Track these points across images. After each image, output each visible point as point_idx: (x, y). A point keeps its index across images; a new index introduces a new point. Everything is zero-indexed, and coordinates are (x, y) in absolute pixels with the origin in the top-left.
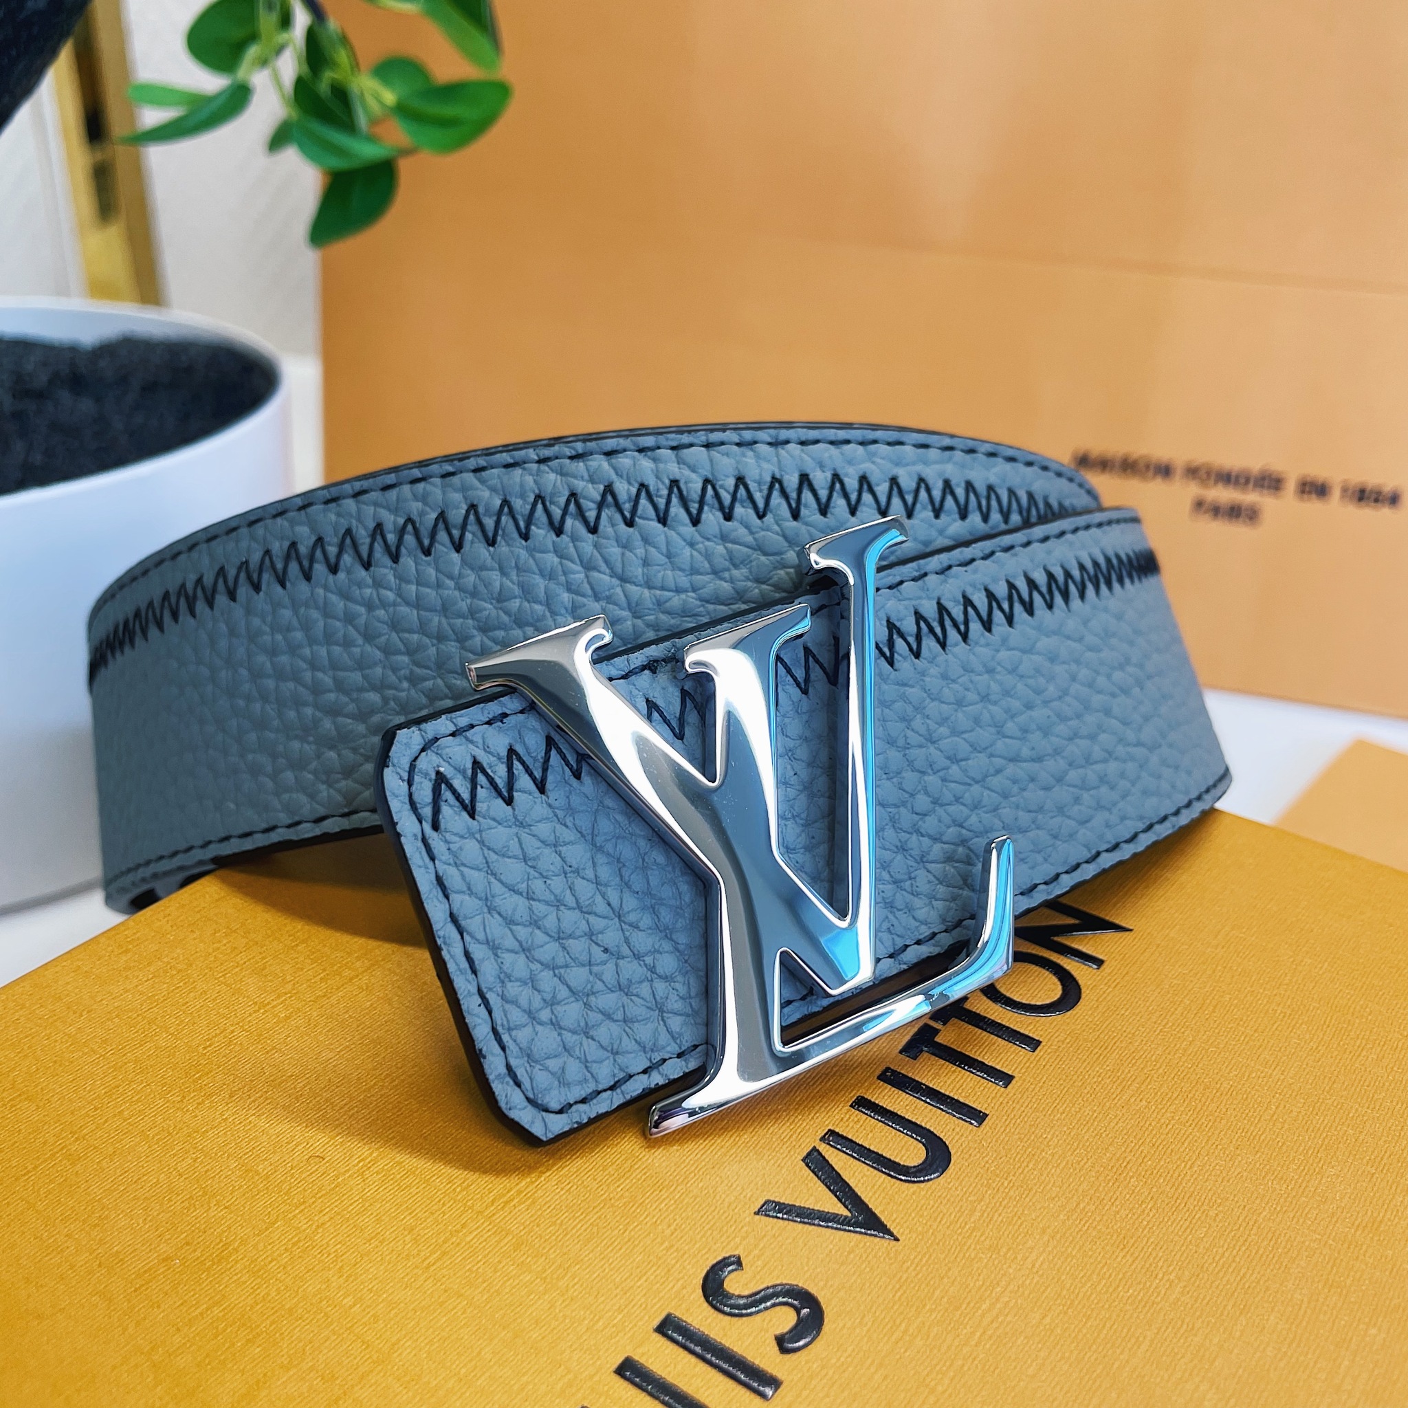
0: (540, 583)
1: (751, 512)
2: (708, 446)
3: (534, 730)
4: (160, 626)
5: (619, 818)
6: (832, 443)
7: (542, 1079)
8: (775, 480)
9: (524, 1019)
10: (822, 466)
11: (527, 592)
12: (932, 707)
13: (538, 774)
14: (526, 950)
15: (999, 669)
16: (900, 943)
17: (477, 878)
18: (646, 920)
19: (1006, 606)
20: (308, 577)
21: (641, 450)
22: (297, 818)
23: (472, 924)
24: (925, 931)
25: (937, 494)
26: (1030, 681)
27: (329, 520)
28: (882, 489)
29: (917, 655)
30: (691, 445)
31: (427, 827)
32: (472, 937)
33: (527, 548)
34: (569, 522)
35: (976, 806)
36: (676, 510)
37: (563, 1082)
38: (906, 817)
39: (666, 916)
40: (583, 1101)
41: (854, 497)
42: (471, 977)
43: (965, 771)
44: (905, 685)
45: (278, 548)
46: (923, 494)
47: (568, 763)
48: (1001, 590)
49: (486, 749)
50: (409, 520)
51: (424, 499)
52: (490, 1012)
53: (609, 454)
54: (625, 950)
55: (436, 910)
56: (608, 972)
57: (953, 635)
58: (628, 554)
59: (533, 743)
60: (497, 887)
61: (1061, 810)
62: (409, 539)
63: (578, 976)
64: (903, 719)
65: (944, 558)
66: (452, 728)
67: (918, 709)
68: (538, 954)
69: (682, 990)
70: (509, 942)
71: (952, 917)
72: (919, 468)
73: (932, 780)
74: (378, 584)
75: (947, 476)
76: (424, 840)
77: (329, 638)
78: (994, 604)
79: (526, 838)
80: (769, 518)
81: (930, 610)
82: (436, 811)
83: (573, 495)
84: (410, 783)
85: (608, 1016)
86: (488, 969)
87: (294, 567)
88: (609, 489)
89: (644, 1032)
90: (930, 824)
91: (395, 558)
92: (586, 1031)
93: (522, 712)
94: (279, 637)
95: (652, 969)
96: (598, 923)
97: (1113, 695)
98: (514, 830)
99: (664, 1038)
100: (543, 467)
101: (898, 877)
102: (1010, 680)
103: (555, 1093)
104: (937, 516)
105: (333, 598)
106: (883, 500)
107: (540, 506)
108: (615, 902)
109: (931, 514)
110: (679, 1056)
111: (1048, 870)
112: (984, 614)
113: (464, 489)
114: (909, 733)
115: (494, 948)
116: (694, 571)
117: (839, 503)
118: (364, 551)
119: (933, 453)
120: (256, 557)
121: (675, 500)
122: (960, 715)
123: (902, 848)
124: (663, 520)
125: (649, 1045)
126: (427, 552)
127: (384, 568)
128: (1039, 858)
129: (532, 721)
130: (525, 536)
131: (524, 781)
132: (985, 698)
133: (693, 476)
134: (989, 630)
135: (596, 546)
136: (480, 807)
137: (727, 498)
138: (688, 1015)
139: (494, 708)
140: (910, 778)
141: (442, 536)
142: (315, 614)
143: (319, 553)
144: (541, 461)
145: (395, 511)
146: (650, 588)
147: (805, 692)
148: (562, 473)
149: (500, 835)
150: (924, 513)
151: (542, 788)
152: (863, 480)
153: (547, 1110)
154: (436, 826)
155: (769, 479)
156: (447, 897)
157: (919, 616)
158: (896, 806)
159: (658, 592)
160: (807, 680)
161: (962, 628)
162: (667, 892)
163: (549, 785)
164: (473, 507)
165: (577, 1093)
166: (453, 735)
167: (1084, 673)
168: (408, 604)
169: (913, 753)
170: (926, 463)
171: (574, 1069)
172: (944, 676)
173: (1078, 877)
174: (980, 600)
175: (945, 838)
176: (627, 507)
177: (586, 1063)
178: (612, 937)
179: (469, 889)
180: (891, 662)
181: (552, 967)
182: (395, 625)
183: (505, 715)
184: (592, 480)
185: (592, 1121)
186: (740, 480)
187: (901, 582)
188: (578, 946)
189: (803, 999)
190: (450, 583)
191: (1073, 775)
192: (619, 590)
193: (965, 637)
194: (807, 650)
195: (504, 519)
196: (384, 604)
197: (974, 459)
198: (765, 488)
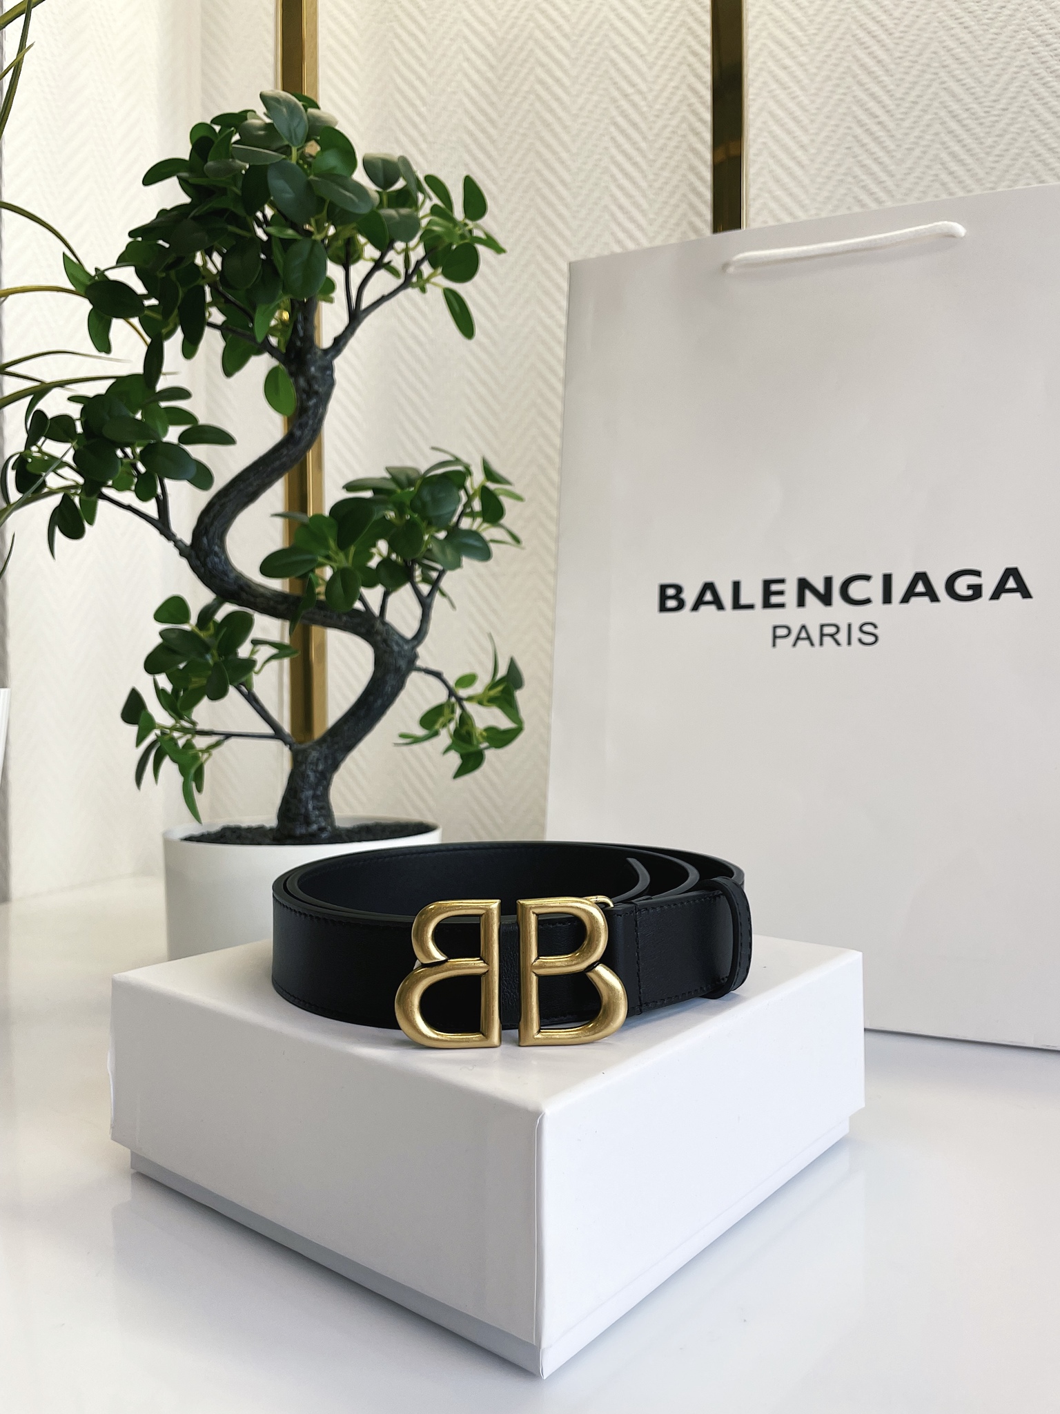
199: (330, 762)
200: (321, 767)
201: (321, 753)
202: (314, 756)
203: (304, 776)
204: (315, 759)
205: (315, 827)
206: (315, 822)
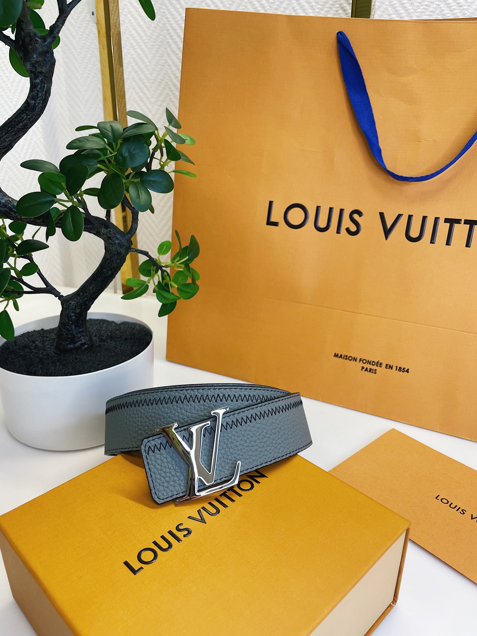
0: (173, 411)
1: (209, 401)
2: (203, 389)
3: (165, 439)
4: (116, 409)
5: (177, 454)
6: (224, 389)
7: (160, 494)
8: (213, 395)
9: (158, 485)
10: (222, 393)
11: (171, 412)
12: (233, 437)
13: (164, 447)
14: (160, 474)
15: (247, 430)
16: (221, 477)
17: (154, 463)
18: (179, 471)
19: (250, 419)
20: (139, 406)
21: (191, 390)
22: (133, 447)
23: (152, 470)
24: (226, 476)
25: (243, 397)
26: (253, 433)
27: (143, 397)
28: (232, 397)
29: (231, 428)
30: (200, 389)
31: (147, 454)
32: (152, 472)
33: (172, 405)
34: (179, 401)
35: (239, 455)
36: (196, 400)
37: (163, 495)
38: (225, 456)
39: (182, 470)
40: (166, 498)
41: (227, 398)
42: (151, 478)
43: (238, 449)
44: (228, 433)
45: (135, 400)
46: (240, 397)
47: (169, 445)
48: (249, 416)
49: (157, 443)
50: (155, 399)
51: (157, 395)
52: (153, 483)
53: (186, 390)
54: (175, 476)
55: (147, 467)
56: (172, 479)
57: (239, 424)
58: (188, 407)
59: (165, 441)
60: (156, 464)
61: (256, 456)
62: (154, 402)
63: (167, 479)
64: (227, 439)
65: (239, 411)
66: (152, 439)
67: (231, 438)
68: (161, 475)
69: (184, 482)
70: (157, 473)
71: (232, 474)
72: (240, 393)
73: (231, 450)
74: (149, 409)
75: (245, 394)
76: (146, 456)
77: (141, 417)
78: (248, 419)
79: (162, 457)
80: (211, 402)
81: (235, 420)
82: (148, 452)
83: (180, 397)
84: (145, 447)
85: (171, 486)
86: (154, 477)
87: (137, 404)
88: (186, 396)
89: (177, 488)
90: (230, 458)
91: (152, 405)
92: (168, 488)
93: (163, 437)
94: (134, 416)
95: (179, 479)
96: (171, 471)
97: (271, 434)
98: (160, 455)
99: (180, 489)
100: (176, 392)
101: (223, 466)
102: (248, 432)
103: (162, 497)
104: (242, 401)
105: (142, 410)
106: (232, 399)
107: (175, 398)
108: (174, 468)
109: (241, 401)
110: (182, 493)
111: (251, 466)
112: (245, 421)
113: (163, 394)
114: (228, 442)
115: (155, 474)
116: (198, 411)
117: (224, 399)
118: (148, 403)
119: (243, 390)
120: (132, 402)
121: (196, 398)
122: (238, 438)
123: (224, 461)
124: (194, 402)
125: (177, 491)
126: (157, 404)
127: (150, 406)
128: (250, 464)
129: (164, 438)
130: (172, 403)
131: (162, 448)
132: (243, 436)
133: (200, 394)
134: (246, 424)
135: (183, 406)
136: (155, 452)
137: (205, 398)
138: (184, 486)
139: (159, 436)
140: (227, 450)
141: (159, 402)
142: (139, 413)
143: (141, 402)
144: (176, 391)
145: (153, 397)
146: (190, 413)
147: (210, 434)
148: (179, 393)
149: (158, 456)
150: (240, 401)
151: (165, 449)
152: (229, 395)
153: (160, 499)
154: (148, 454)
155: (212, 395)
156: (149, 465)
157: (232, 421)
158: (224, 454)
159: (192, 414)
160: (211, 432)
161: (241, 423)
162: (183, 466)
163: (166, 449)
164: (164, 397)
165: (165, 497)
166: (152, 440)
167: (265, 431)
168: (153, 413)
169: (228, 445)
170: (241, 392)
171: (165, 493)
172: (236, 432)
173: (257, 468)
174: (245, 418)
175: (232, 460)
176: (188, 399)
177: (167, 492)
178: (173, 473)
179: (152, 464)
180: (226, 429)
181: (163, 477)
182: (151, 416)
183: (161, 437)
184: (183, 394)
185: (167, 502)
186: (207, 395)
187: (230, 415)
188: (168, 474)
189: (204, 485)
190: (160, 410)
191: (259, 450)
192: (185, 413)
193: (241, 425)
194: (211, 428)
195: (169, 400)
196: (150, 412)
197: (251, 391)
198: (211, 397)
199: (83, 307)
200: (78, 311)
201: (77, 302)
202: (73, 304)
203: (69, 317)
204: (74, 307)
205: (78, 344)
206: (77, 342)
